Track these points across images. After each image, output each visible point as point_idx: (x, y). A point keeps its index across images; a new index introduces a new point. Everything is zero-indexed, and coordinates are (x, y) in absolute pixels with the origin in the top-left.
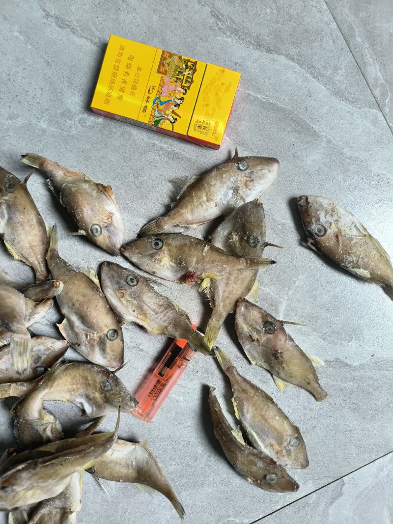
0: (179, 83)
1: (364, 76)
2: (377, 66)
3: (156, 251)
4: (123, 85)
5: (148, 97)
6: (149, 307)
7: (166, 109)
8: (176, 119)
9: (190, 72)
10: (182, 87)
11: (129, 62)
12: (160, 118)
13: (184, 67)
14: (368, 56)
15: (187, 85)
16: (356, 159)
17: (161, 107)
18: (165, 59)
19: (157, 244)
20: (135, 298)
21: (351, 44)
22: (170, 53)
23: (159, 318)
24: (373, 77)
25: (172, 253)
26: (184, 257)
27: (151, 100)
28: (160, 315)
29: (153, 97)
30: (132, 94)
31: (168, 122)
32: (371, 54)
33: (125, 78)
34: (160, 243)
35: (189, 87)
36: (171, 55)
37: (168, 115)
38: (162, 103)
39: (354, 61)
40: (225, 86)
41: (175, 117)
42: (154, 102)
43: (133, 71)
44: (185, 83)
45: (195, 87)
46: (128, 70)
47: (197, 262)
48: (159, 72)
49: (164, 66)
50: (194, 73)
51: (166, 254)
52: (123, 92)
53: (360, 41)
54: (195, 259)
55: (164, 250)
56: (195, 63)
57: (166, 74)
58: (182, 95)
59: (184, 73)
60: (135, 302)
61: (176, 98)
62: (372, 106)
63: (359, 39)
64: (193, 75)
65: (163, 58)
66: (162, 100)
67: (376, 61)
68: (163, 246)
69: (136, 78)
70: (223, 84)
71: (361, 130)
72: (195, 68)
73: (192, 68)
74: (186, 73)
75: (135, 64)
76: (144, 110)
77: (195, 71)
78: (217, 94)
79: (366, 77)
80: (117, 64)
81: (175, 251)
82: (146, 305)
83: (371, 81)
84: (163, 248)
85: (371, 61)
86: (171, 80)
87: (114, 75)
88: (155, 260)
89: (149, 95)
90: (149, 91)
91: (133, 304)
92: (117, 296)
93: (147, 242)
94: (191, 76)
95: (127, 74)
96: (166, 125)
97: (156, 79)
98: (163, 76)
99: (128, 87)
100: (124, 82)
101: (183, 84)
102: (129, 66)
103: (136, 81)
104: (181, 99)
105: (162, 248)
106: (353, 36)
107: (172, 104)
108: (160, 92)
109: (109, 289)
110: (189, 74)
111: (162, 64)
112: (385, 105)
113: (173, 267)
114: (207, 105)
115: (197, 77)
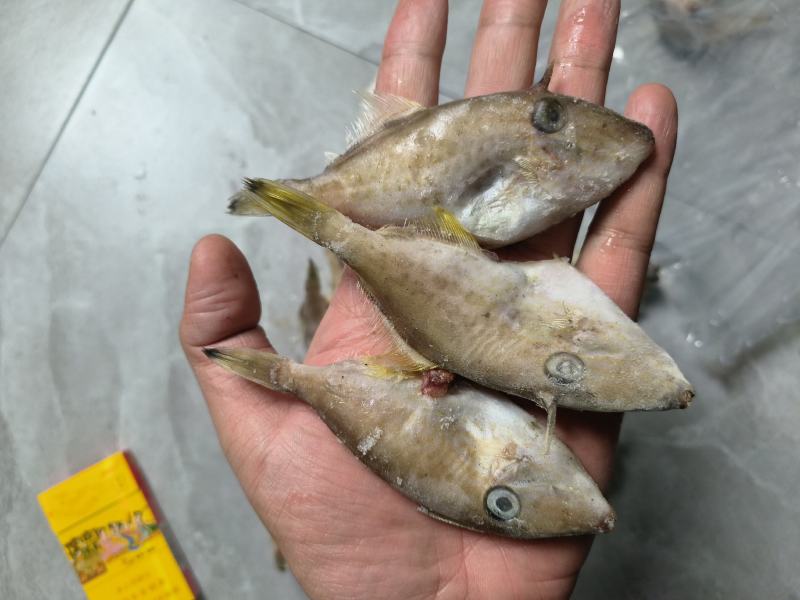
0: (99, 542)
3: (510, 485)
4: (148, 590)
7: (135, 532)
9: (79, 542)
17: (135, 537)
19: (504, 503)
22: (79, 576)
25: (467, 464)
26: (437, 443)
27: (138, 551)
30: (148, 574)
34: (492, 505)
40: (62, 500)
45: (89, 526)
47: (404, 415)
48: (106, 570)
49: (95, 571)
50: (77, 538)
51: (487, 466)
54: (409, 427)
55: (486, 480)
57: (102, 562)
58: (108, 529)
61: (114, 532)
64: (80, 538)
65: (90, 578)
66: (125, 543)
68: (488, 492)
70: (63, 504)
72: (71, 541)
73: (75, 544)
77: (74, 539)
81: (455, 466)
84: (487, 487)
86: (103, 551)
88: (519, 461)
93: (528, 520)
96: (148, 517)
97: (113, 567)
98: (105, 563)
99: (145, 584)
105: (491, 490)
107: (123, 530)
108: (122, 551)
113: (476, 423)
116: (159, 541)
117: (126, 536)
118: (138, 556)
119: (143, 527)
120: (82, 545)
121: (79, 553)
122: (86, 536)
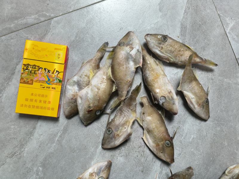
0: (37, 72)
1: (33, 25)
2: (28, 17)
4: (42, 102)
5: (47, 87)
6: (122, 120)
7: (52, 78)
8: (56, 71)
9: (30, 67)
10: (38, 70)
11: (29, 100)
12: (57, 79)
13: (27, 70)
14: (22, 21)
15: (37, 67)
16: (77, 34)
17: (51, 80)
18: (24, 81)
20: (118, 128)
21: (15, 30)
22: (21, 79)
23: (127, 114)
24: (34, 20)
27: (48, 86)
28: (126, 114)
29: (46, 85)
30: (46, 96)
31: (59, 75)
32: (21, 20)
33: (38, 101)
35: (38, 67)
36: (22, 79)
37: (55, 76)
38: (49, 80)
39: (24, 29)
40: (34, 47)
41: (55, 72)
42: (49, 84)
43: (34, 98)
44: (36, 69)
45: (37, 64)
46: (34, 100)
48: (32, 84)
49: (28, 82)
50: (30, 65)
52: (46, 101)
53: (13, 25)
56: (24, 65)
57: (33, 80)
58: (43, 70)
59: (31, 70)
60: (120, 128)
61: (45, 72)
62: (50, 23)
63: (12, 25)
64: (31, 65)
65: (25, 82)
66: (47, 80)
67: (26, 18)
69: (37, 96)
70: (34, 49)
71: (62, 30)
72: (27, 64)
73: (27, 66)
74: (31, 69)
75: (30, 97)
76: (54, 88)
77: (28, 64)
78: (40, 51)
79: (33, 24)
80: (31, 107)
82: (121, 122)
83: (36, 22)
85: (25, 20)
86: (36, 76)
87: (37, 107)
89: (46, 88)
90: (43, 88)
91: (122, 129)
92: (118, 138)
94: (32, 66)
95: (36, 101)
96: (61, 76)
97: (36, 85)
98: (34, 81)
99: (43, 99)
100: (40, 101)
101: (37, 70)
102: (32, 100)
103: (39, 95)
104: (45, 70)
106: (10, 28)
107: (49, 74)
108: (43, 81)
109: (116, 143)
110: (31, 68)
111: (27, 83)
112: (50, 16)
114: (46, 55)
115: (32, 63)
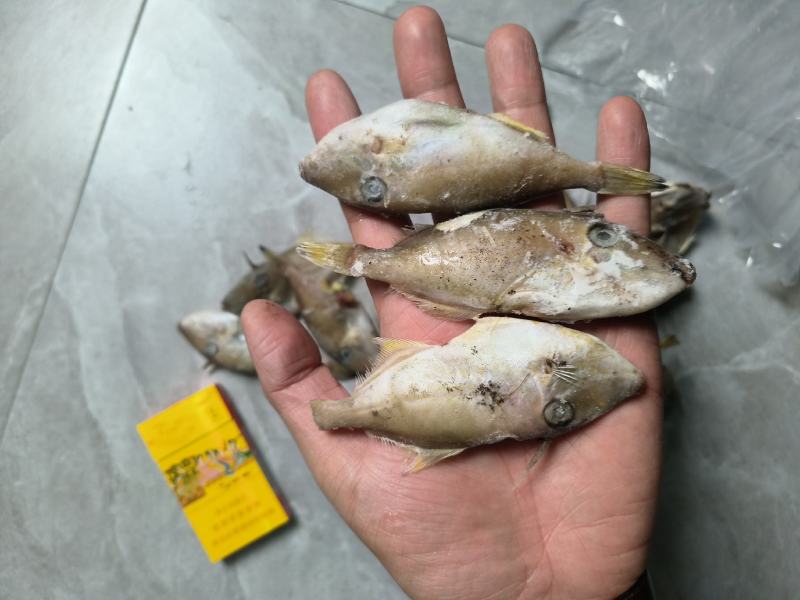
4: (245, 512)
7: (229, 458)
11: (221, 526)
17: (231, 463)
18: (188, 499)
19: (346, 355)
22: (180, 500)
27: (234, 476)
30: (244, 497)
34: (343, 353)
38: (227, 466)
43: (225, 515)
45: (187, 453)
46: (229, 519)
47: (325, 307)
48: (204, 494)
49: (195, 495)
50: (177, 465)
52: (250, 506)
54: (325, 312)
56: (167, 472)
57: (201, 486)
65: (191, 500)
66: (221, 469)
69: (229, 508)
72: (171, 468)
73: (174, 470)
75: (218, 519)
76: (248, 474)
77: (174, 466)
78: (174, 429)
86: (201, 477)
89: (232, 483)
94: (182, 465)
97: (212, 491)
98: (204, 488)
99: (242, 506)
108: (219, 477)
111: (195, 498)
112: (44, 284)
116: (253, 467)
117: (222, 462)
118: (235, 481)
119: (238, 454)
120: (181, 471)
121: (179, 479)
122: (185, 463)
